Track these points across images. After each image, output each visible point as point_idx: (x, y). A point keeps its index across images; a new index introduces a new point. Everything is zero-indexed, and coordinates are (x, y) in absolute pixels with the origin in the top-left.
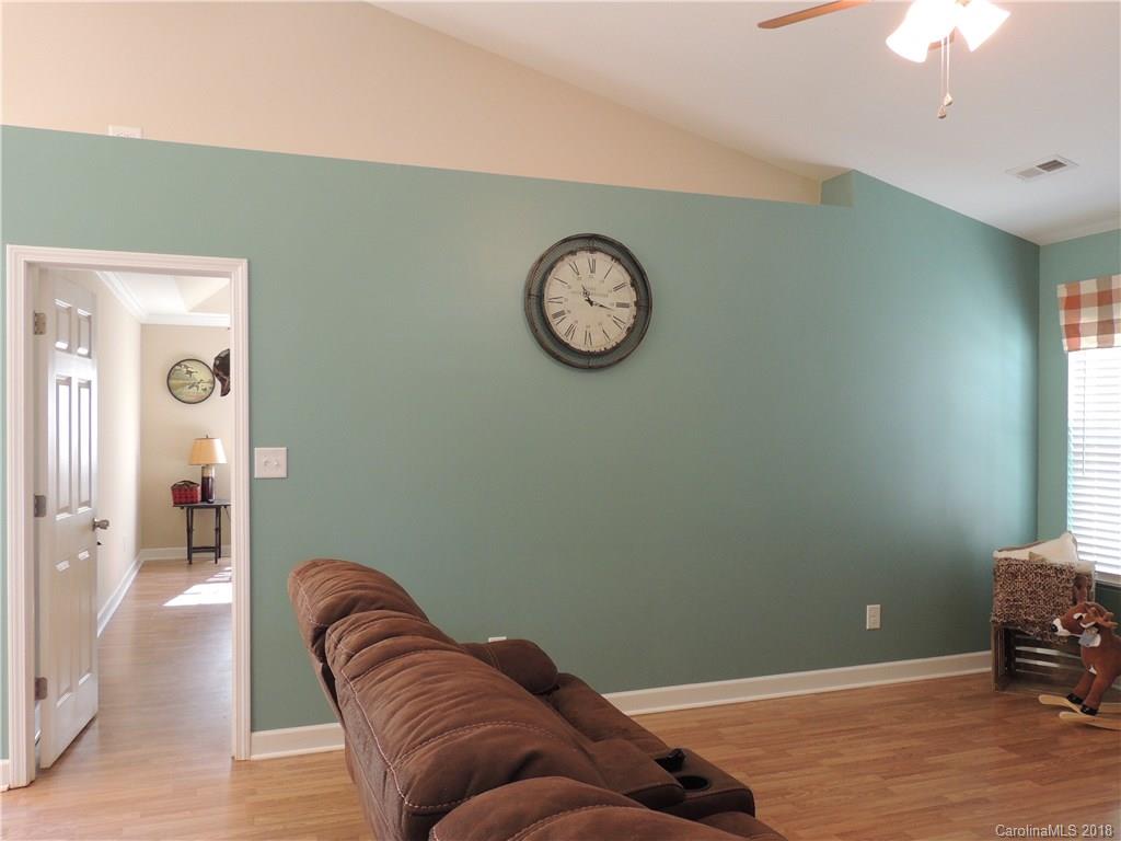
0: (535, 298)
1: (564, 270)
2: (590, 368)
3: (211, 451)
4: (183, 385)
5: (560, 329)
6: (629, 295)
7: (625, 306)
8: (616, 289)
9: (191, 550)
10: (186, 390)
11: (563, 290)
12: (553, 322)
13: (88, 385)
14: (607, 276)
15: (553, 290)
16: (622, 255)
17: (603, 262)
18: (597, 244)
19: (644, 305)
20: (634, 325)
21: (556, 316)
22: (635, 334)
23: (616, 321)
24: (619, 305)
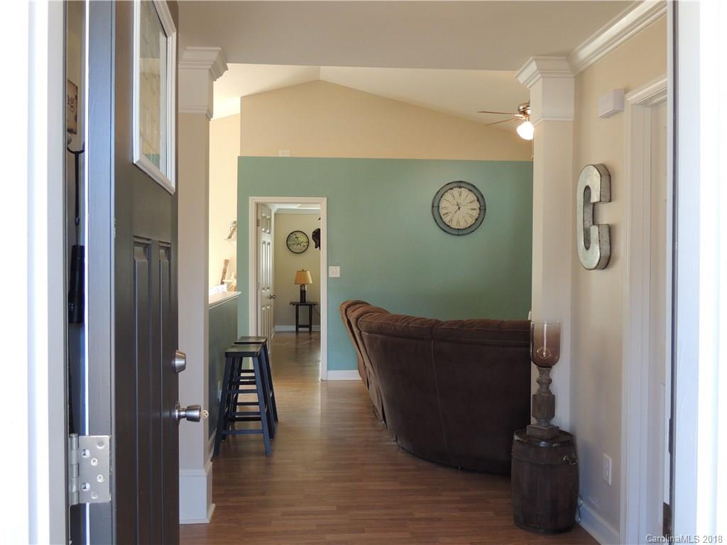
0: (435, 207)
1: (448, 196)
2: (459, 235)
3: (305, 278)
4: (294, 244)
5: (446, 219)
6: (476, 205)
7: (475, 209)
8: (471, 203)
9: (298, 326)
10: (295, 246)
11: (447, 204)
12: (443, 217)
13: (269, 244)
14: (466, 197)
15: (443, 204)
16: (472, 188)
17: (464, 192)
18: (462, 185)
19: (483, 209)
20: (478, 217)
21: (444, 214)
22: (479, 221)
23: (471, 216)
24: (472, 209)
